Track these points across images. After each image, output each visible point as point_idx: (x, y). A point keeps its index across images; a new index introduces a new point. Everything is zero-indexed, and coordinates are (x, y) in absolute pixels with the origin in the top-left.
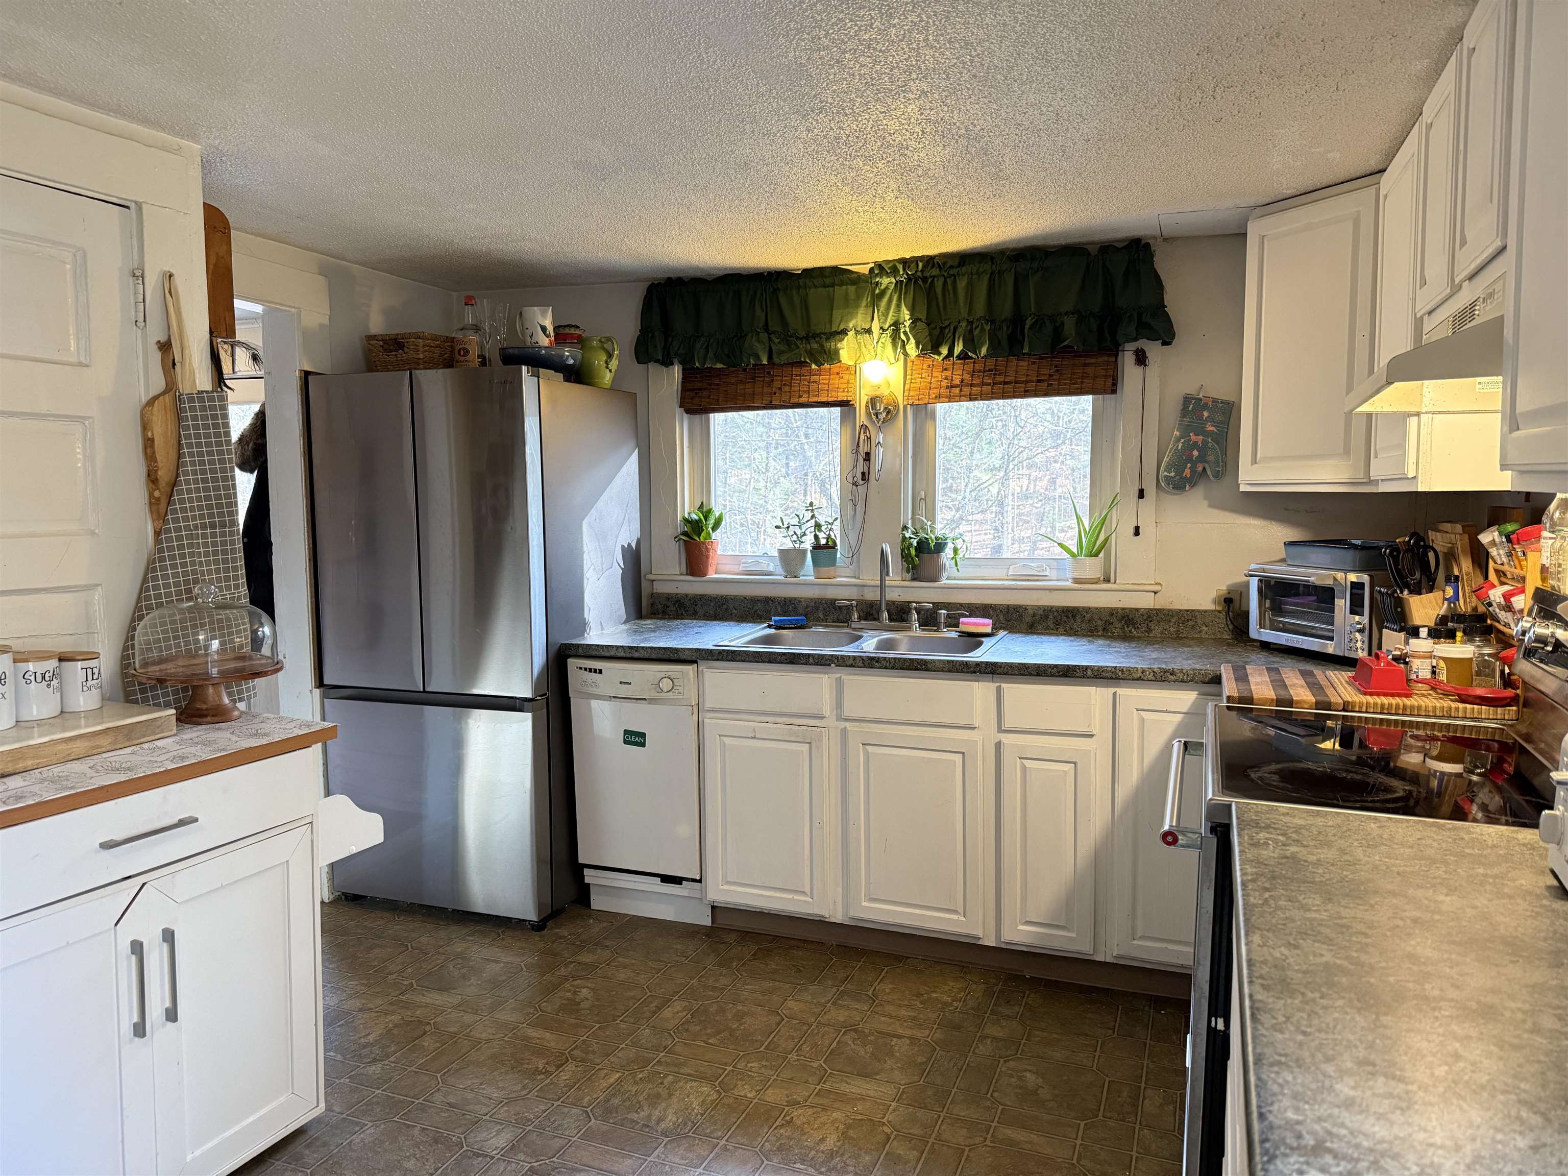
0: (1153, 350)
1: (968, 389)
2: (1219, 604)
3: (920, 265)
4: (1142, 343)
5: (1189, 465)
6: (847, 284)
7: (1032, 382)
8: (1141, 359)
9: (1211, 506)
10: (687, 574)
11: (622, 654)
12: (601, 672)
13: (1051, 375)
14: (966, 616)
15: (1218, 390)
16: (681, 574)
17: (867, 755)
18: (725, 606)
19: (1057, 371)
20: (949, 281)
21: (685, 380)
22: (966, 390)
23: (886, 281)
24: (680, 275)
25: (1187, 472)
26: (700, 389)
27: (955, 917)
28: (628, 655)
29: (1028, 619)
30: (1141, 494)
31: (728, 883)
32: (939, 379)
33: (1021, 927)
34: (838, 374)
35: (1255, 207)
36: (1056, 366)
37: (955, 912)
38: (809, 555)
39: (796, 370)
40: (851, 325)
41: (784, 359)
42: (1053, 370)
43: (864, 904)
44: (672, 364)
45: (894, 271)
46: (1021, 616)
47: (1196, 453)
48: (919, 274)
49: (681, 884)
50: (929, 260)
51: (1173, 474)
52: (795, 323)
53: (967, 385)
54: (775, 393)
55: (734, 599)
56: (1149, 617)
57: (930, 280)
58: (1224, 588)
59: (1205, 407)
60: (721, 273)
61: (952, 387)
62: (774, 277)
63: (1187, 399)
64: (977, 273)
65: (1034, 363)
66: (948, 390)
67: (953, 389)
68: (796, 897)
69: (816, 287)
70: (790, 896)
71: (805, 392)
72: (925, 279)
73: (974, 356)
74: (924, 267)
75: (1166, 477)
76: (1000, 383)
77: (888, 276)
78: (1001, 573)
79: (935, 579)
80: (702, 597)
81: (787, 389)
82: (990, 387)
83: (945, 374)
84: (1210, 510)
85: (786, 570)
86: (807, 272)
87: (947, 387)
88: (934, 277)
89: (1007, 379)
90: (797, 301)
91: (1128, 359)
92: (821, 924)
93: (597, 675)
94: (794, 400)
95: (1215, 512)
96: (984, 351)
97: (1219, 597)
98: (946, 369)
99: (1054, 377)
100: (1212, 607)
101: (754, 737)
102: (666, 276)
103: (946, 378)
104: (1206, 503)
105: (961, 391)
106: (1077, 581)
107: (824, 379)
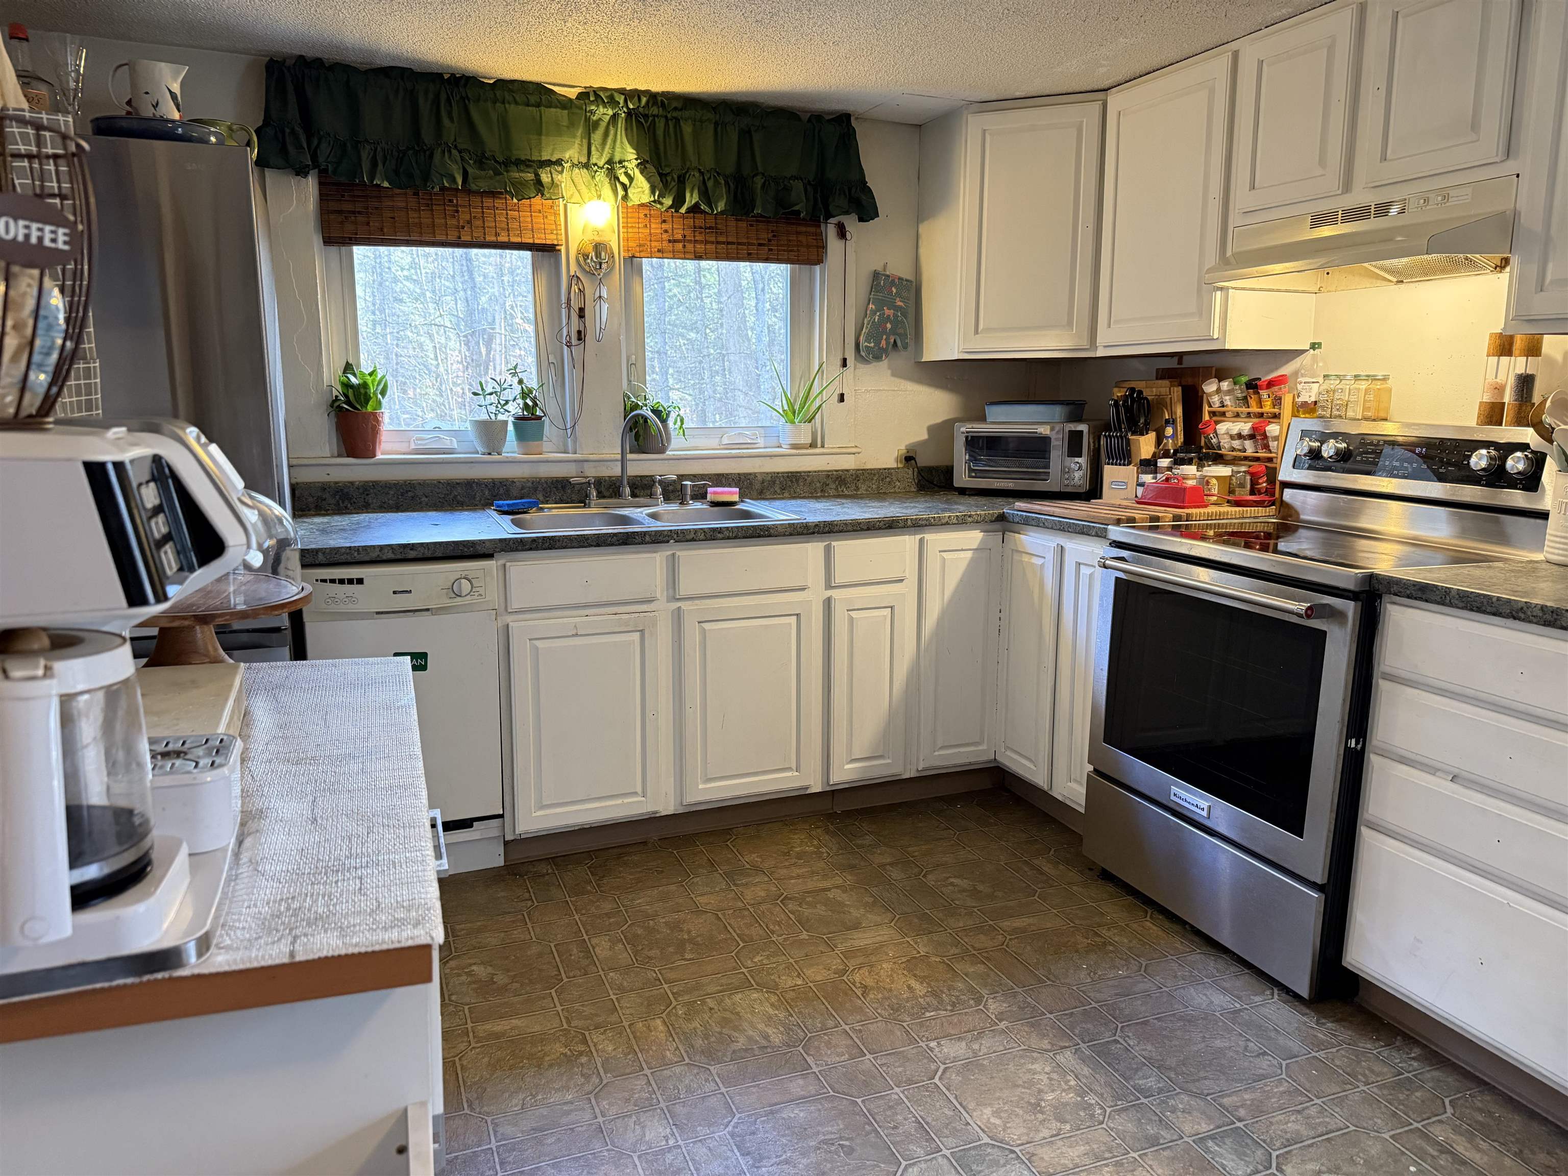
0: (851, 223)
1: (692, 245)
2: (901, 462)
3: (644, 100)
4: (842, 218)
5: (884, 337)
6: (556, 107)
7: (753, 244)
8: (842, 233)
9: (893, 375)
10: (339, 456)
11: (390, 555)
12: (360, 581)
13: (770, 240)
14: (711, 486)
15: (900, 268)
16: (332, 457)
17: (704, 632)
18: (410, 494)
19: (774, 236)
20: (671, 124)
21: (323, 198)
22: (690, 247)
23: (604, 113)
24: (319, 55)
25: (883, 343)
26: (354, 212)
27: (789, 774)
28: (399, 557)
29: (757, 486)
30: (844, 363)
31: (543, 807)
32: (659, 231)
33: (847, 767)
34: (540, 212)
35: (972, 103)
36: (772, 231)
37: (789, 769)
38: (510, 427)
39: (488, 202)
40: (567, 156)
41: (483, 186)
42: (770, 235)
43: (701, 786)
44: (305, 175)
45: (612, 102)
46: (751, 484)
47: (889, 326)
48: (641, 110)
49: (472, 826)
50: (653, 97)
51: (872, 345)
52: (492, 143)
53: (689, 241)
54: (463, 227)
55: (423, 484)
56: (857, 476)
57: (651, 119)
58: (903, 447)
59: (893, 283)
60: (386, 63)
61: (675, 241)
62: (463, 82)
63: (876, 275)
64: (701, 121)
65: (751, 225)
66: (671, 244)
67: (676, 244)
68: (626, 801)
69: (516, 103)
70: (619, 801)
71: (503, 229)
72: (646, 116)
73: (707, 210)
74: (648, 102)
75: (866, 346)
76: (723, 243)
77: (605, 105)
78: (714, 442)
79: (662, 450)
80: (375, 484)
81: (479, 223)
82: (714, 246)
83: (664, 226)
84: (893, 379)
85: (488, 447)
86: (502, 84)
87: (670, 241)
88: (654, 116)
89: (730, 240)
90: (494, 116)
91: (831, 232)
92: (653, 821)
93: (355, 587)
94: (491, 238)
95: (897, 380)
96: (721, 206)
97: (901, 456)
98: (664, 221)
99: (773, 242)
100: (895, 466)
101: (576, 635)
102: (297, 52)
103: (666, 231)
104: (889, 372)
105: (684, 246)
106: (795, 446)
107: (525, 216)
